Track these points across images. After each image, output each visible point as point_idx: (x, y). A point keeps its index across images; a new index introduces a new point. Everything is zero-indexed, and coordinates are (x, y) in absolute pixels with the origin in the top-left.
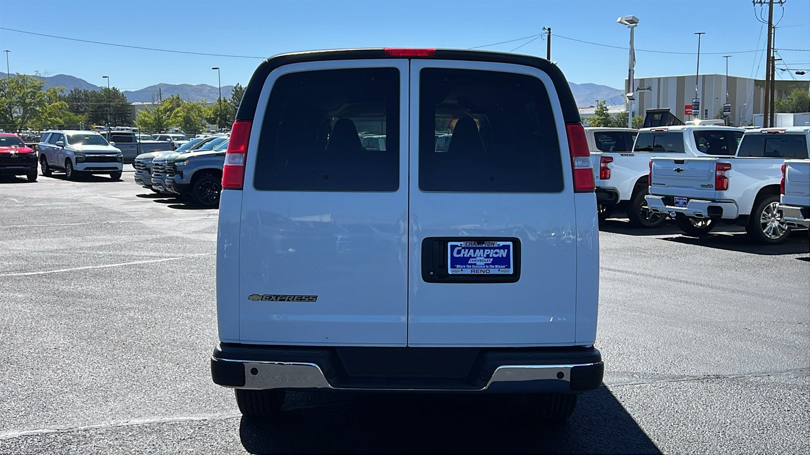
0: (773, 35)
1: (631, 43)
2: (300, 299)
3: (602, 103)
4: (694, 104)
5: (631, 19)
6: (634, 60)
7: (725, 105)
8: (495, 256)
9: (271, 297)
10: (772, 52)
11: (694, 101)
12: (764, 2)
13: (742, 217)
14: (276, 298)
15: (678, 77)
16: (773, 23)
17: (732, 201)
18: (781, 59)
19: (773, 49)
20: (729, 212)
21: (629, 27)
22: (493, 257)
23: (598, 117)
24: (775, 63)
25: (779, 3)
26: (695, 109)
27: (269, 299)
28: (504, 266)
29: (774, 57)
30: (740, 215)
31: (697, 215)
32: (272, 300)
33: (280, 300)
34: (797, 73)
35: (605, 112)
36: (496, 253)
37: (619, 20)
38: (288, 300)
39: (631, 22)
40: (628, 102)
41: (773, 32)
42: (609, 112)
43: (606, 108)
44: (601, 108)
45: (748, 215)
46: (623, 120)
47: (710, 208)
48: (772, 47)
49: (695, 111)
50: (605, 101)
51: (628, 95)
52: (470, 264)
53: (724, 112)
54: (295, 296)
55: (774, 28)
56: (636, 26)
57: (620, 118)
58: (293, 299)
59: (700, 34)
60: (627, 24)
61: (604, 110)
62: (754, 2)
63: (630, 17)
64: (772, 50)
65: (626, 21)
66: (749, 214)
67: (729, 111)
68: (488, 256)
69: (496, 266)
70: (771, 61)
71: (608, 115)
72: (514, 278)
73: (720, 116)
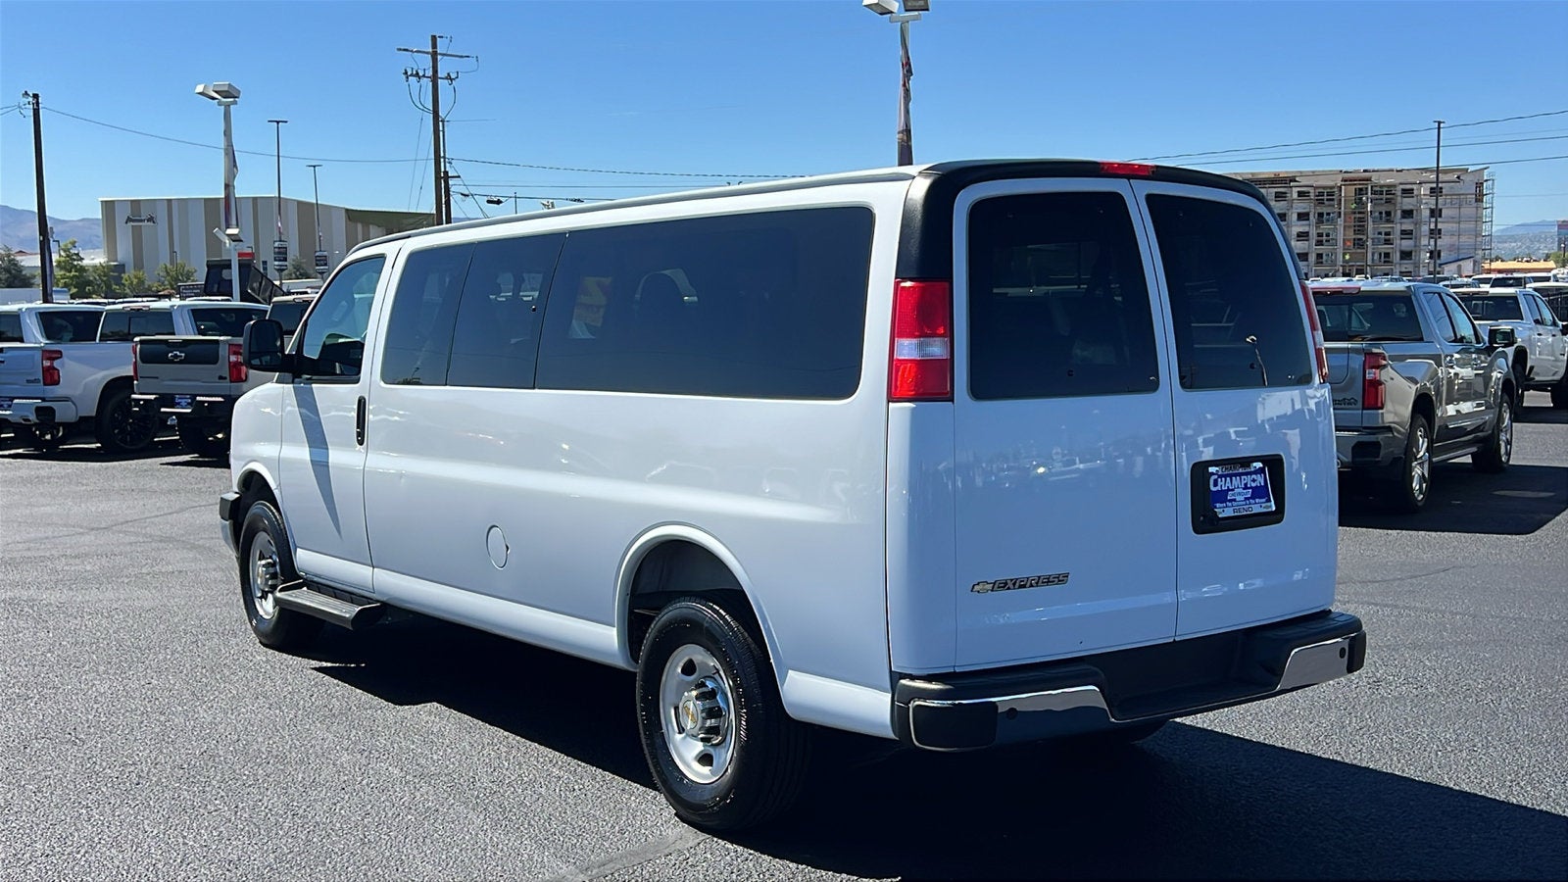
0: (441, 133)
1: (227, 133)
2: (1048, 581)
3: (70, 246)
4: (277, 250)
5: (226, 89)
6: (235, 166)
7: (317, 254)
8: (1253, 485)
9: (1006, 584)
10: (442, 164)
11: (276, 244)
12: (424, 76)
13: (83, 419)
14: (1014, 584)
15: (205, 200)
16: (442, 114)
17: (66, 399)
18: (459, 177)
19: (444, 157)
20: (65, 413)
21: (220, 104)
22: (1251, 488)
23: (62, 273)
24: (450, 182)
25: (446, 78)
26: (280, 260)
27: (1004, 587)
28: (1264, 500)
29: (446, 173)
30: (81, 417)
31: (24, 420)
32: (1009, 588)
33: (1021, 587)
34: (489, 202)
35: (75, 263)
36: (1254, 481)
37: (200, 88)
38: (1031, 586)
39: (224, 94)
40: (228, 245)
41: (441, 129)
42: (86, 262)
43: (77, 254)
44: (68, 256)
45: (91, 417)
46: (105, 279)
47: (39, 410)
48: (442, 155)
49: (281, 263)
50: (75, 242)
51: (229, 231)
52: (1231, 501)
53: (317, 265)
54: (1039, 577)
55: (443, 121)
56: (235, 103)
57: (99, 276)
58: (1037, 583)
59: (278, 122)
60: (213, 98)
61: (75, 260)
62: (406, 73)
63: (223, 83)
64: (442, 160)
65: (216, 92)
66: (94, 414)
67: (326, 265)
68: (1246, 487)
69: (1257, 500)
70: (442, 179)
71: (82, 269)
72: (1276, 517)
73: (295, 273)
